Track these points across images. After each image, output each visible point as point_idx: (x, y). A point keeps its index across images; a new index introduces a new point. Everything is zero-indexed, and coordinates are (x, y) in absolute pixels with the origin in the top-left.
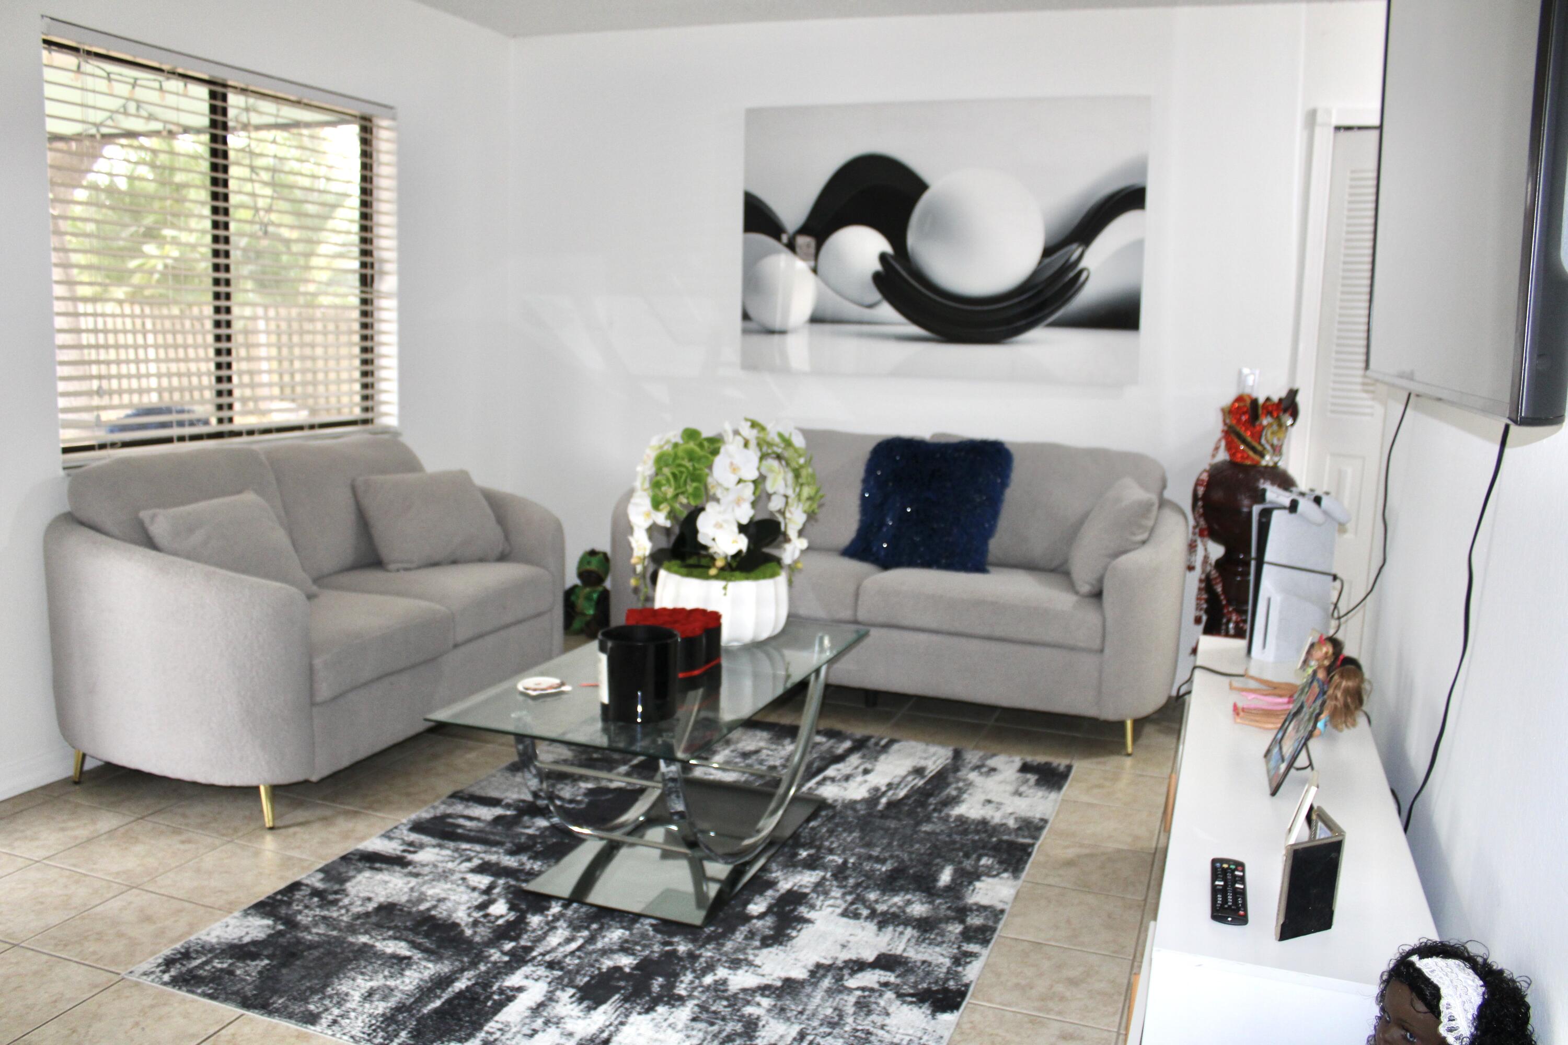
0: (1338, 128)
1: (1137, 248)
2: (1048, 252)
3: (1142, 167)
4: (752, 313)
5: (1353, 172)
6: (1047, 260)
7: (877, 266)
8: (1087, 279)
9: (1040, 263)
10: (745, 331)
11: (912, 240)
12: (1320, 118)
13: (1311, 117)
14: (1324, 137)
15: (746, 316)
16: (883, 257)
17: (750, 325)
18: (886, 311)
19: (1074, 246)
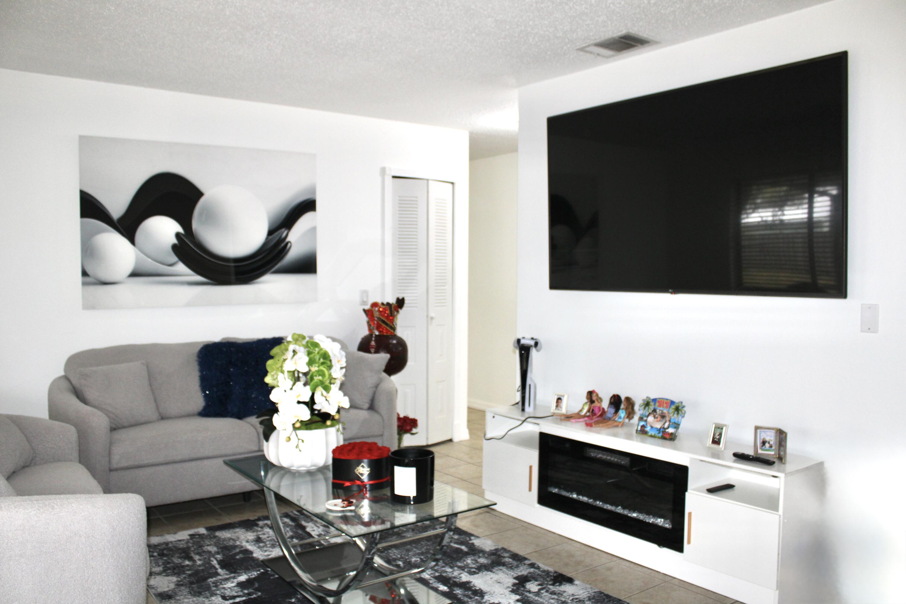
0: (394, 177)
1: (313, 230)
2: (271, 233)
3: (313, 190)
4: (88, 271)
5: (399, 197)
6: (270, 237)
7: (174, 241)
8: (290, 247)
9: (267, 239)
10: (84, 284)
11: (195, 225)
12: (388, 172)
13: (383, 171)
14: (389, 180)
15: (85, 274)
16: (178, 235)
17: (87, 279)
18: (181, 267)
19: (283, 230)
